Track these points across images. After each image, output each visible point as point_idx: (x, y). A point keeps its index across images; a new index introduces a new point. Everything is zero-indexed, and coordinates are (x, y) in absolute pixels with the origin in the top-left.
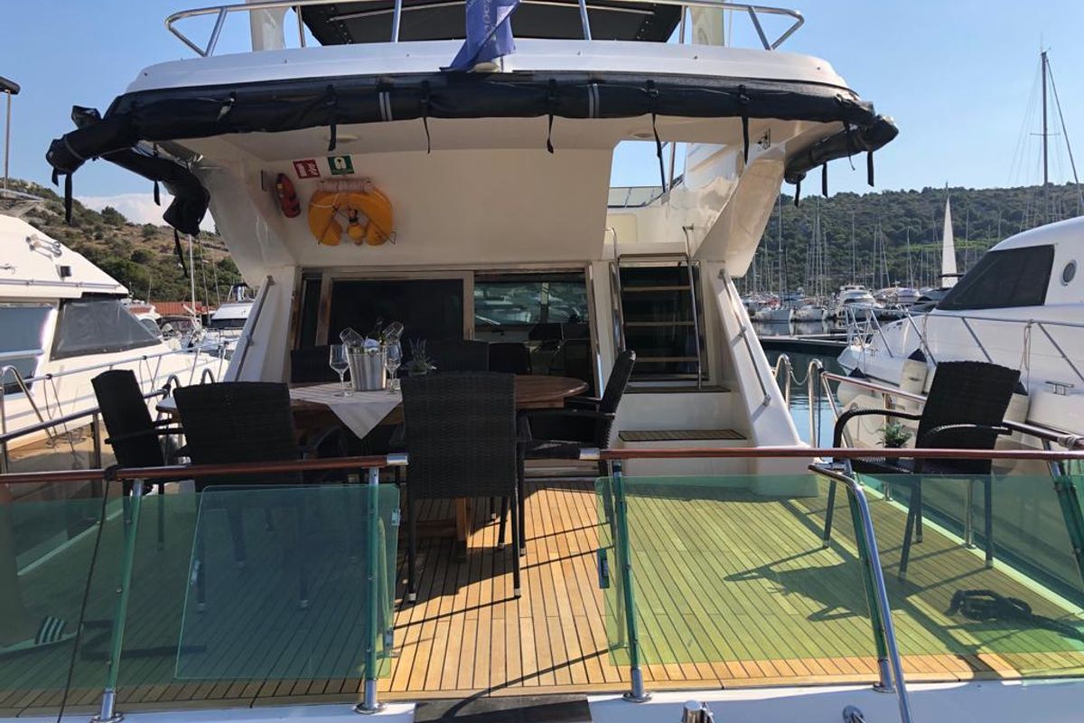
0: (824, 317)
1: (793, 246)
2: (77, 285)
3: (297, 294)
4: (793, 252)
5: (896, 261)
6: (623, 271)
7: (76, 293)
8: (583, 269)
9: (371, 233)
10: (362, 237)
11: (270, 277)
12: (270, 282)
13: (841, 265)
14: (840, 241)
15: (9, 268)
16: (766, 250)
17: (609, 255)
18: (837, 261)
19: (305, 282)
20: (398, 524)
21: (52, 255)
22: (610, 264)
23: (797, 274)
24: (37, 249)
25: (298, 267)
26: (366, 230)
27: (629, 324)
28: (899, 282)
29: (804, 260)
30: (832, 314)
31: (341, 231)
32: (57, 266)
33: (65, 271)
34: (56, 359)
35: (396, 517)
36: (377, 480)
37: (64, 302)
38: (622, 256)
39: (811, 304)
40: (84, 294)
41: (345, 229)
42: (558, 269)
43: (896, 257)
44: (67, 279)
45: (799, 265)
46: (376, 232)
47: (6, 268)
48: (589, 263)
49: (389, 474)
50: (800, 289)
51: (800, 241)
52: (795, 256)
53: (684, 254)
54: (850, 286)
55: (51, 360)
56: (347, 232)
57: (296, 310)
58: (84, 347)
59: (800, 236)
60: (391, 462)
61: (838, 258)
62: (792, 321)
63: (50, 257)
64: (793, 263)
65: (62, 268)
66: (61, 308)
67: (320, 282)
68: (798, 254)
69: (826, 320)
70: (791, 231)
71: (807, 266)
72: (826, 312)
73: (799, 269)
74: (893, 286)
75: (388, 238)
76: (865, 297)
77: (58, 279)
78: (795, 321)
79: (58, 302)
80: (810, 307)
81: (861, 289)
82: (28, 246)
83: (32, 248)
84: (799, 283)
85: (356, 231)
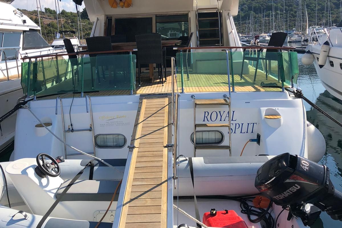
0: (302, 40)
1: (292, 10)
2: (28, 26)
3: (105, 23)
4: (292, 12)
5: (337, 15)
6: (199, 14)
7: (27, 29)
8: (188, 13)
9: (126, 4)
10: (123, 5)
11: (98, 18)
12: (98, 19)
13: (313, 18)
14: (312, 7)
15: (11, 20)
16: (279, 12)
17: (195, 9)
18: (311, 16)
19: (107, 19)
20: (136, 62)
21: (20, 16)
22: (196, 12)
23: (293, 22)
24: (16, 14)
25: (105, 15)
26: (124, 3)
27: (200, 29)
28: (335, 24)
29: (296, 16)
30: (306, 39)
31: (117, 4)
32: (22, 20)
33: (24, 22)
34: (24, 50)
35: (135, 60)
36: (131, 54)
37: (24, 32)
38: (199, 9)
39: (297, 35)
40: (30, 29)
41: (118, 3)
42: (180, 14)
43: (337, 14)
44: (25, 24)
45: (294, 19)
46: (127, 4)
47: (10, 20)
48: (189, 11)
49: (134, 53)
50: (294, 29)
51: (295, 8)
52: (292, 15)
53: (217, 8)
54: (314, 26)
55: (23, 50)
56: (119, 4)
57: (106, 28)
58: (30, 46)
59: (295, 6)
60: (134, 50)
61: (311, 15)
62: (289, 42)
63: (20, 17)
64: (292, 18)
65: (23, 20)
66: (23, 34)
67: (112, 19)
68: (294, 14)
69: (303, 41)
70: (291, 3)
71: (297, 18)
72: (303, 38)
73: (294, 20)
74: (333, 26)
75: (131, 5)
76: (320, 31)
77: (22, 24)
78: (290, 42)
79: (22, 32)
80: (296, 36)
81: (318, 27)
82: (14, 13)
83: (15, 14)
84: (294, 26)
85: (122, 4)
